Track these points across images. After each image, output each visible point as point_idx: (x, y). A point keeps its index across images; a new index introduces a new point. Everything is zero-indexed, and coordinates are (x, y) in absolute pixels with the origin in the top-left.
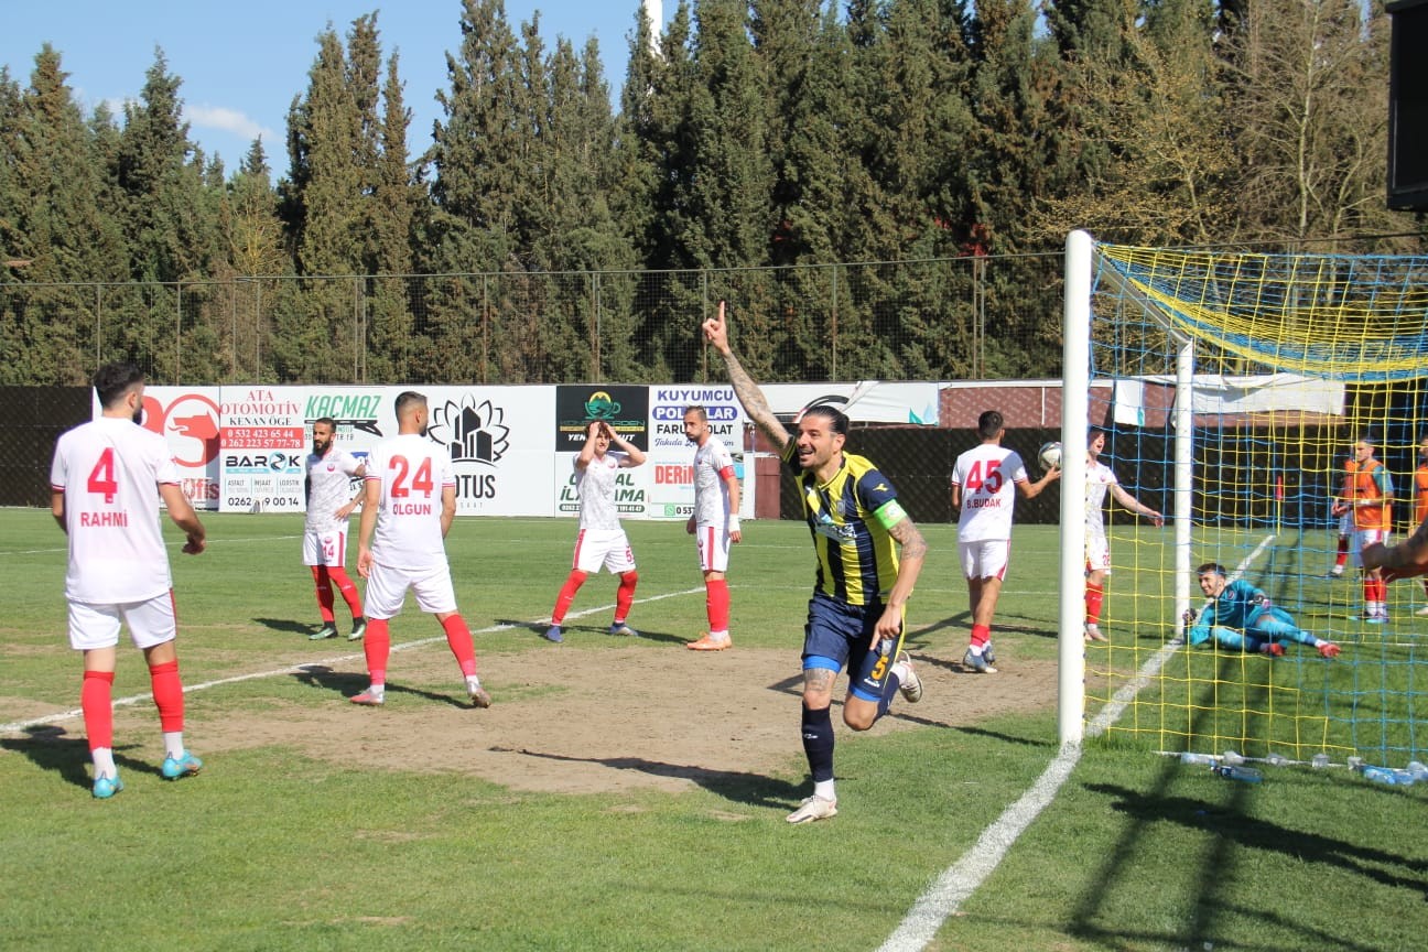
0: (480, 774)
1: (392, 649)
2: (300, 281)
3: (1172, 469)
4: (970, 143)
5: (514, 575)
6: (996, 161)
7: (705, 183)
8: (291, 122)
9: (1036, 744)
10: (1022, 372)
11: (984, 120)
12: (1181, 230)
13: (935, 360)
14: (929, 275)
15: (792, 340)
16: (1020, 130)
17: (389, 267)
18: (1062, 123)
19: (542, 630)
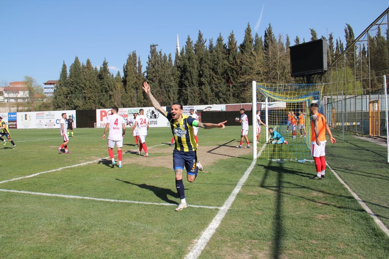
0: (166, 167)
1: (147, 148)
2: (126, 92)
3: (265, 117)
4: (228, 67)
5: (163, 136)
6: (233, 70)
7: (188, 74)
8: (124, 68)
9: (249, 159)
10: (238, 102)
11: (231, 64)
12: (261, 80)
13: (225, 101)
14: (223, 87)
15: (202, 98)
16: (236, 65)
17: (139, 89)
18: (242, 64)
19: (170, 145)
